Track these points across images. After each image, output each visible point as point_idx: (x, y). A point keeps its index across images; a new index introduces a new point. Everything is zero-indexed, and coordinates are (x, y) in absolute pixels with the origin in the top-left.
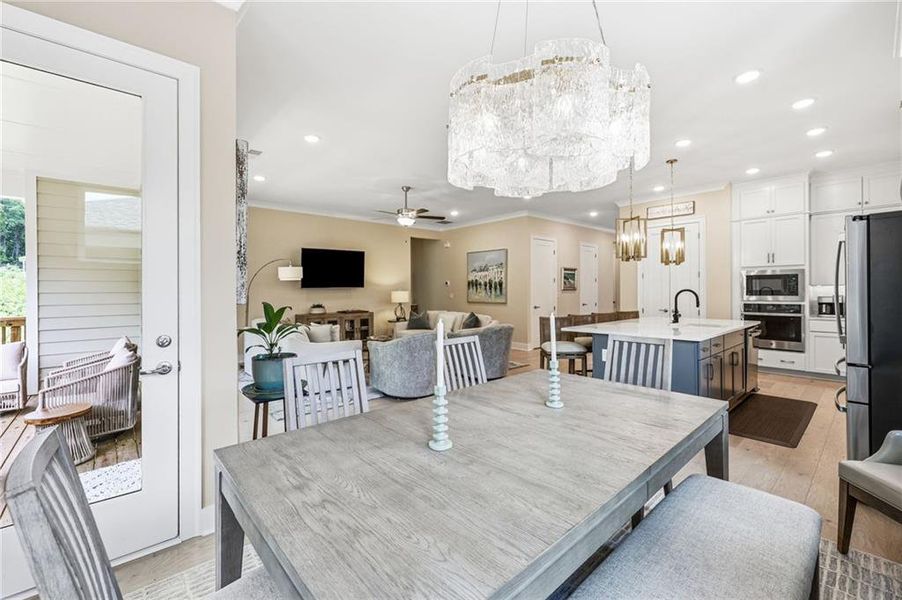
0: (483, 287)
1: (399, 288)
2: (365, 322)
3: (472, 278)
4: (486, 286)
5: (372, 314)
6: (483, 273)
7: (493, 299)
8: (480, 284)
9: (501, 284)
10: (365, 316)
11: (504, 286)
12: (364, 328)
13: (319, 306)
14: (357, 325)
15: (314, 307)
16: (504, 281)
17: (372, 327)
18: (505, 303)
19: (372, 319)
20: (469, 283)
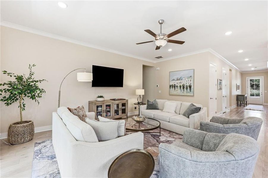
0: (179, 88)
1: (138, 88)
2: (124, 105)
3: (172, 83)
4: (180, 87)
5: (127, 101)
6: (179, 81)
7: (185, 93)
8: (177, 86)
9: (190, 87)
10: (124, 102)
11: (192, 87)
12: (124, 107)
13: (101, 97)
14: (120, 106)
15: (99, 97)
16: (192, 85)
17: (127, 107)
18: (193, 96)
19: (127, 103)
20: (170, 86)
